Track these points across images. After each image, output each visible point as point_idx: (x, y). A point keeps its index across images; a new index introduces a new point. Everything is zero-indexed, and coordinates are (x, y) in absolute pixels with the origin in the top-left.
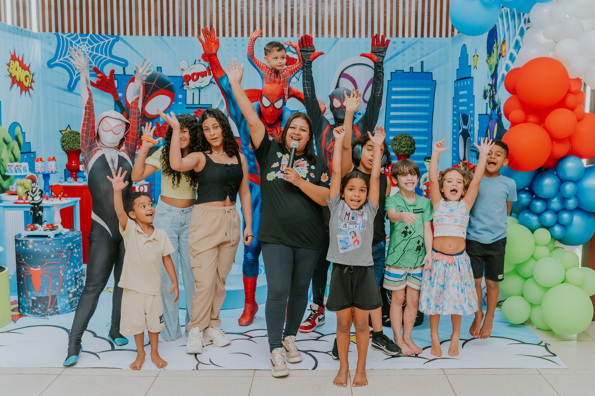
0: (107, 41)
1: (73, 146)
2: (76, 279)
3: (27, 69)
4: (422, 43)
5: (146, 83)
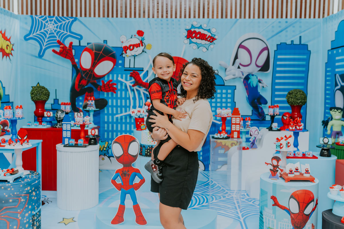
0: (67, 21)
1: (40, 97)
2: (33, 221)
3: (9, 40)
4: (300, 22)
5: (96, 51)
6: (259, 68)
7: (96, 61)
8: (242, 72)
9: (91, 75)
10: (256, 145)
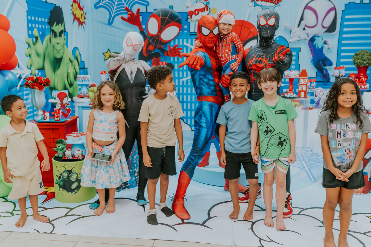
3: (82, 9)
5: (162, 17)
6: (326, 29)
7: (163, 27)
8: (307, 33)
9: (158, 40)
10: (320, 105)
